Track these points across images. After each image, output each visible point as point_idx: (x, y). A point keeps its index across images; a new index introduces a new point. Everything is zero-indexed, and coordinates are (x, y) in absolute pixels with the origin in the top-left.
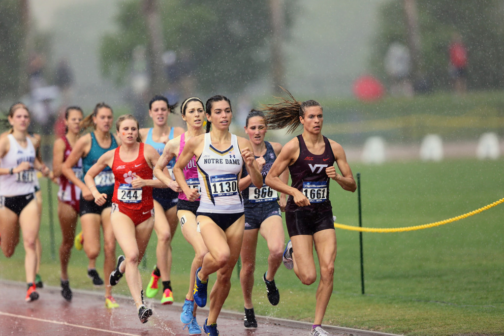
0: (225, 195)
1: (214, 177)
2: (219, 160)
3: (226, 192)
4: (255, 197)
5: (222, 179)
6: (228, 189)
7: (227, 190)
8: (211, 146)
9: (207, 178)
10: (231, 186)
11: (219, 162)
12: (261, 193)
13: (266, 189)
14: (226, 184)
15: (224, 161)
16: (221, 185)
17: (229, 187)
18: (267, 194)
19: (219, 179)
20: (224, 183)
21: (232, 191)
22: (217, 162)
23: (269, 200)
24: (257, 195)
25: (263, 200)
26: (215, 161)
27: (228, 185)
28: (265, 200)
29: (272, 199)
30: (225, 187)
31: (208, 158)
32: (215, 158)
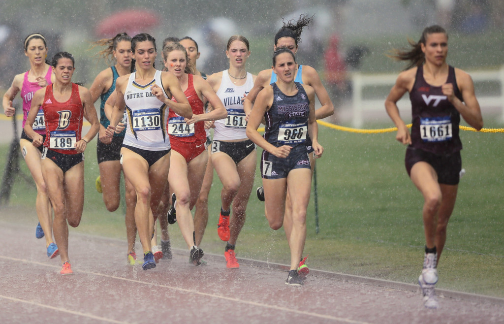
0: (147, 129)
1: (136, 112)
2: (140, 94)
3: (147, 126)
4: (285, 138)
5: (144, 113)
6: (150, 123)
7: (149, 125)
8: (134, 82)
9: (131, 112)
10: (153, 121)
11: (140, 96)
12: (291, 135)
13: (297, 131)
14: (148, 118)
15: (144, 95)
16: (143, 119)
17: (151, 121)
18: (297, 135)
19: (141, 114)
20: (146, 117)
21: (154, 126)
22: (138, 96)
23: (299, 141)
24: (287, 137)
25: (292, 141)
26: (136, 96)
27: (150, 119)
28: (295, 142)
29: (301, 141)
30: (147, 122)
31: (130, 94)
32: (136, 93)
